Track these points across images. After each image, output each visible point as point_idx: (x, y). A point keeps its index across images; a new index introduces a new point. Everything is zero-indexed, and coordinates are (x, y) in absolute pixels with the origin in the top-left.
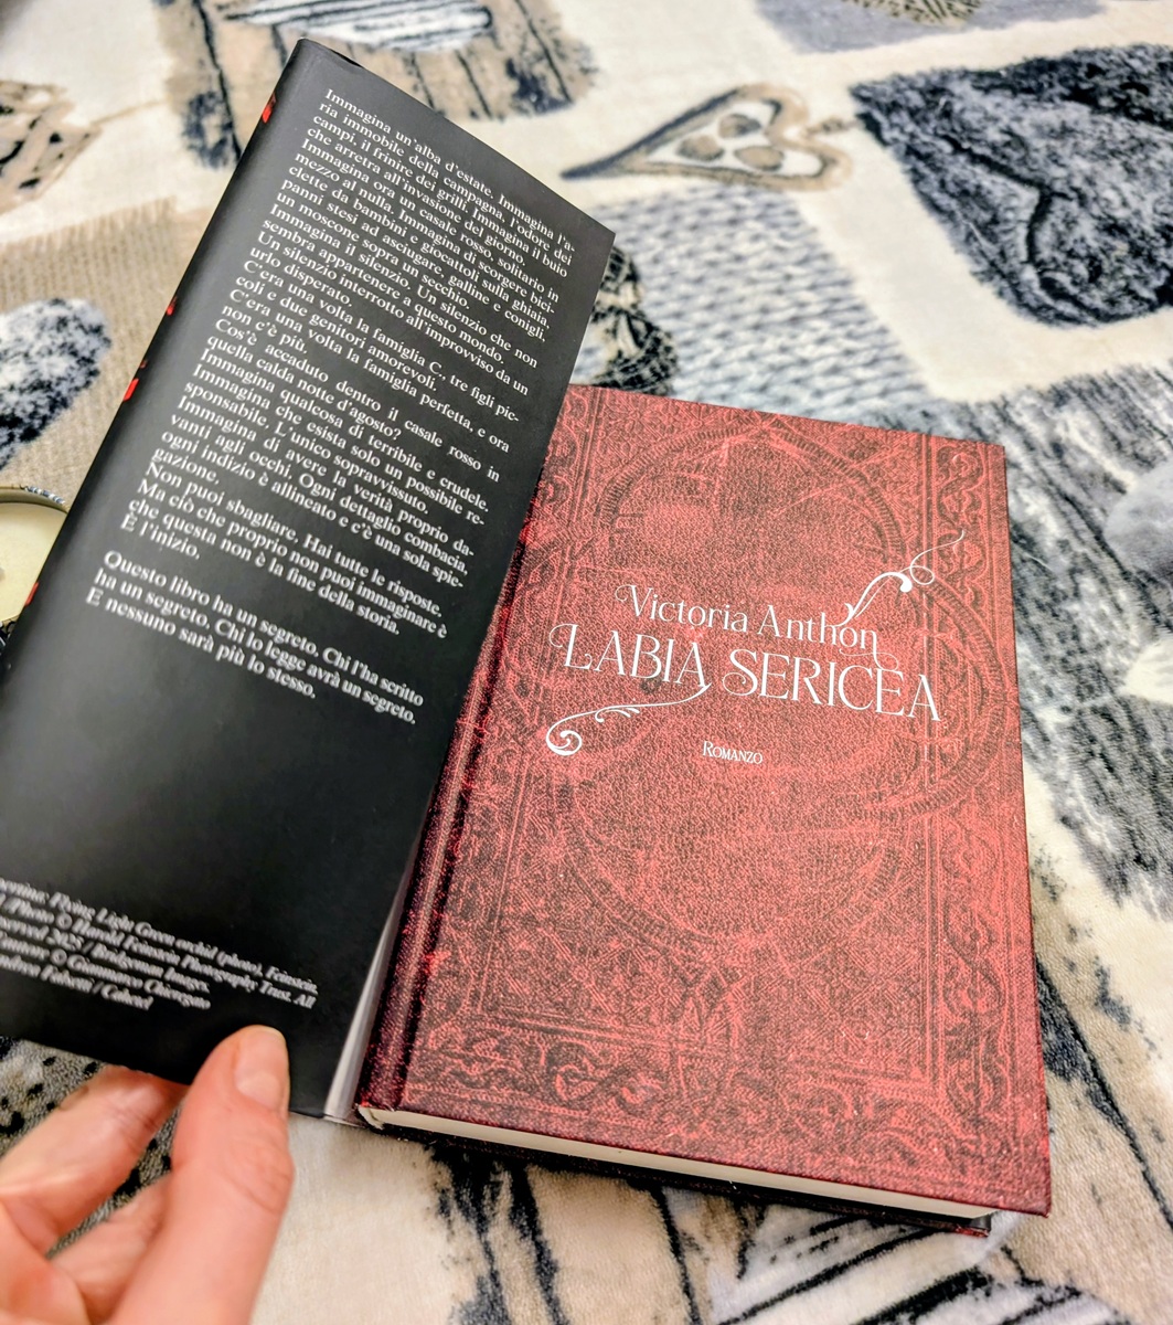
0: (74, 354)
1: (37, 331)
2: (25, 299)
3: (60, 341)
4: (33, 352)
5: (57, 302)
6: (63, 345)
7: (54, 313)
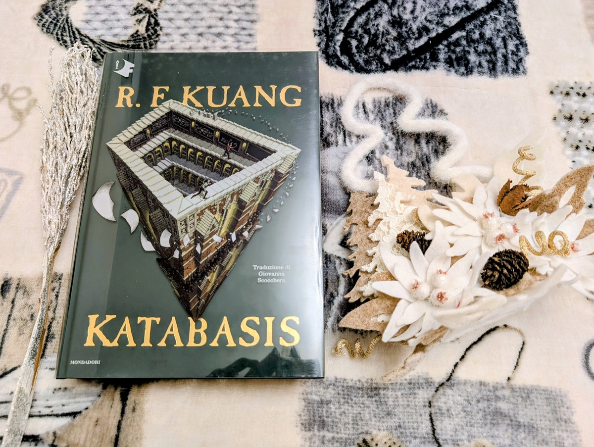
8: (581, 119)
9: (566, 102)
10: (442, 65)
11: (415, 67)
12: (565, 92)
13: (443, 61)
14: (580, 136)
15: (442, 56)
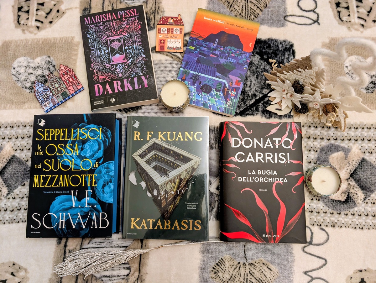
0: (49, 71)
1: (45, 63)
2: (44, 55)
3: (48, 67)
4: (43, 68)
5: (49, 57)
6: (48, 68)
7: (48, 59)
8: (314, 138)
9: (308, 131)
10: (260, 113)
11: (248, 114)
12: (308, 126)
13: (260, 111)
14: (312, 145)
15: (260, 109)
